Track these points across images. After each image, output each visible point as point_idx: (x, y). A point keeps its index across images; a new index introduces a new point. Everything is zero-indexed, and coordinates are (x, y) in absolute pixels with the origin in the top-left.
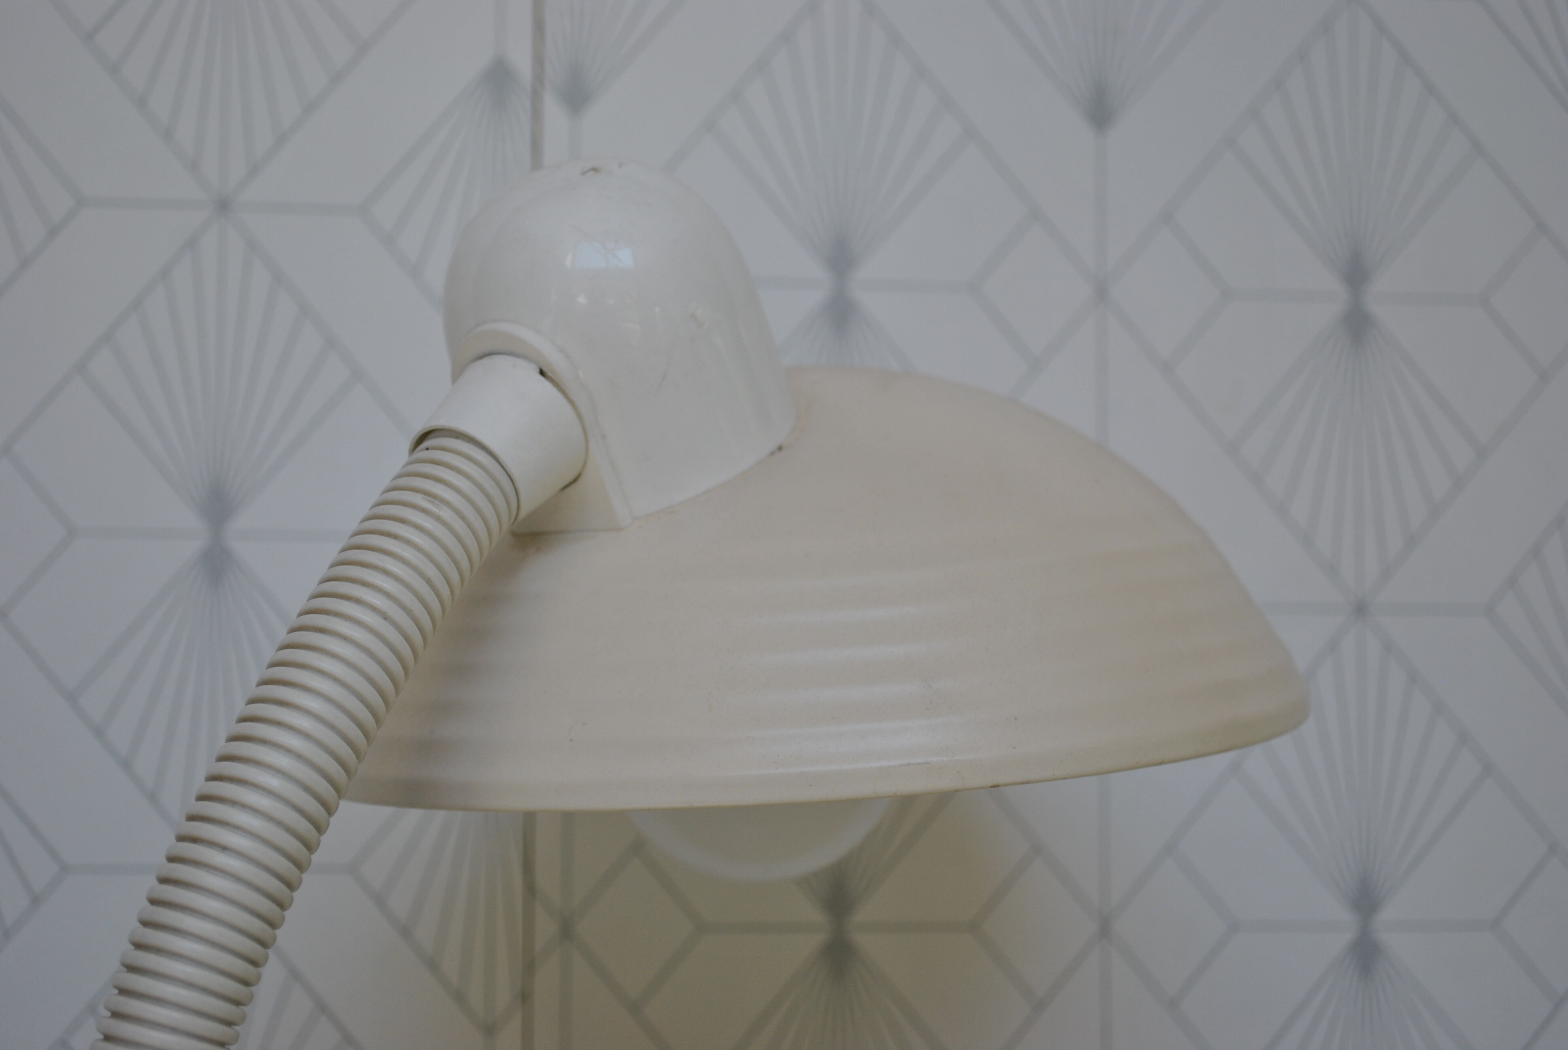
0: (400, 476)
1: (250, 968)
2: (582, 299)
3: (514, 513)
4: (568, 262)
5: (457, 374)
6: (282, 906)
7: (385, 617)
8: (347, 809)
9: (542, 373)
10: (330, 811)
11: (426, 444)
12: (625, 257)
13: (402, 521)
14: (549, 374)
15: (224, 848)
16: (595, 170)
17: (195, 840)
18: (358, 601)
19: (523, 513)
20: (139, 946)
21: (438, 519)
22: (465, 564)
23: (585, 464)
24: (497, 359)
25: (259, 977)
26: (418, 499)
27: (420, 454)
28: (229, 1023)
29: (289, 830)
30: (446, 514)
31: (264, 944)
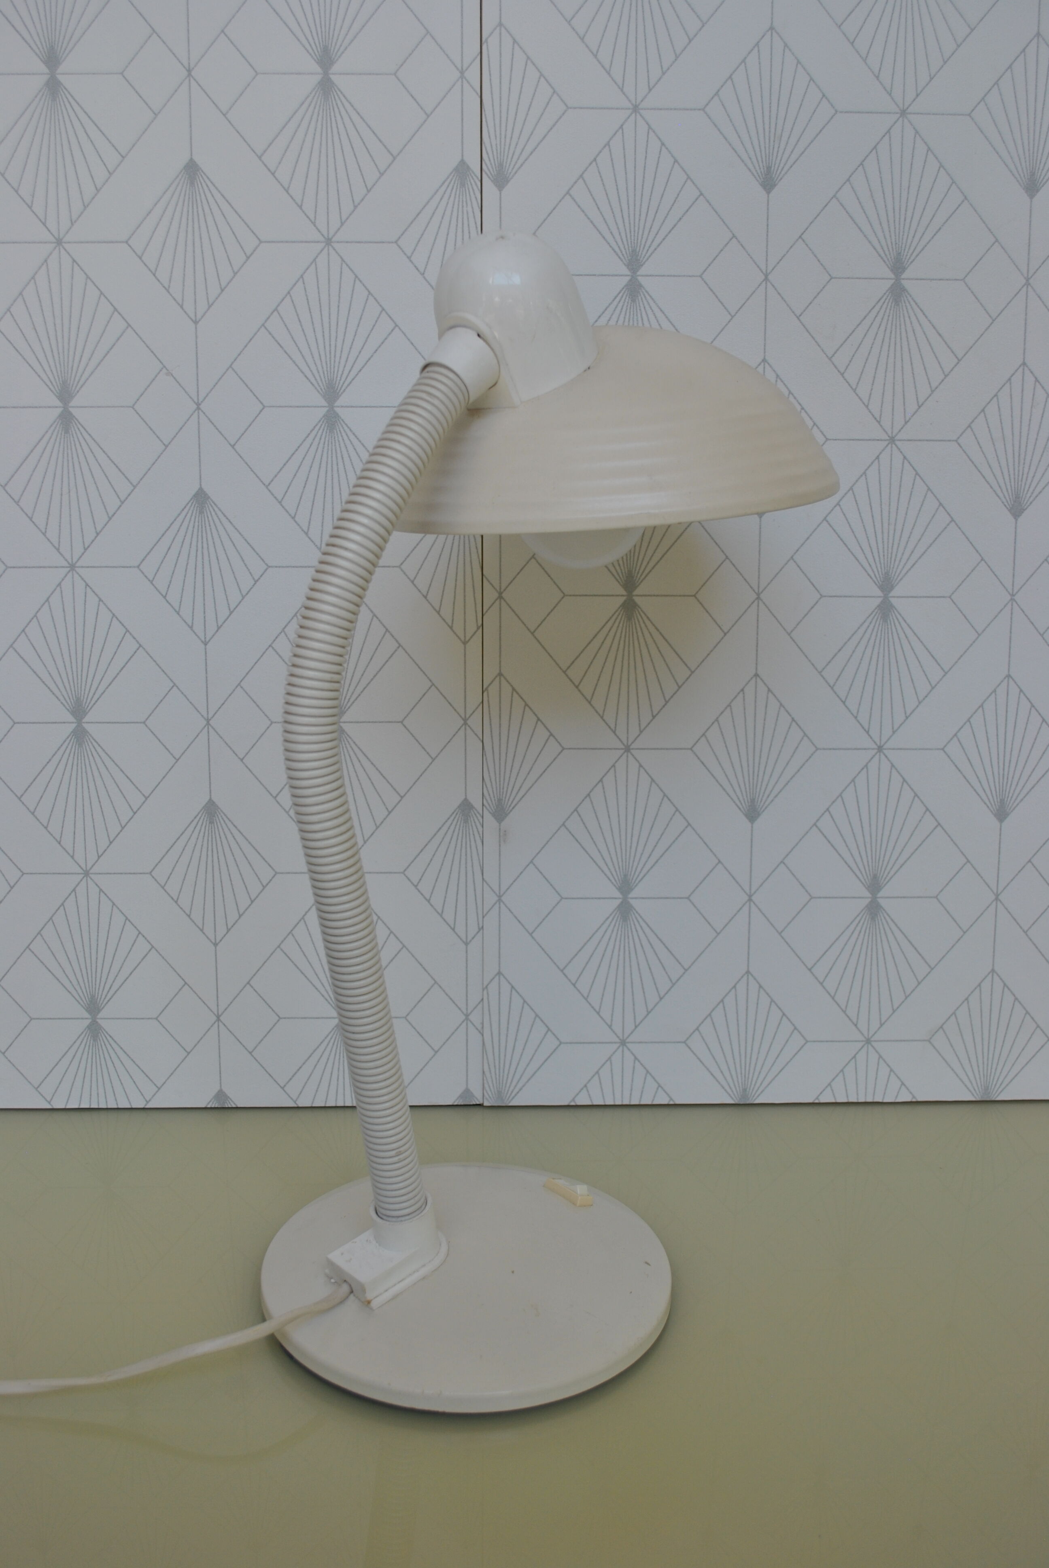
0: (416, 385)
1: (359, 599)
2: (497, 299)
3: (467, 398)
4: (491, 282)
5: (441, 335)
6: (367, 581)
7: (411, 449)
8: (396, 535)
9: (479, 335)
10: (389, 533)
11: (428, 369)
12: (517, 280)
13: (417, 406)
14: (482, 336)
15: (346, 549)
16: (502, 237)
17: (333, 545)
18: (399, 442)
19: (472, 400)
20: (309, 599)
21: (433, 404)
22: (445, 425)
23: (499, 377)
24: (459, 330)
25: (359, 611)
26: (424, 396)
27: (425, 374)
28: (348, 630)
29: (373, 541)
30: (436, 402)
31: (364, 589)
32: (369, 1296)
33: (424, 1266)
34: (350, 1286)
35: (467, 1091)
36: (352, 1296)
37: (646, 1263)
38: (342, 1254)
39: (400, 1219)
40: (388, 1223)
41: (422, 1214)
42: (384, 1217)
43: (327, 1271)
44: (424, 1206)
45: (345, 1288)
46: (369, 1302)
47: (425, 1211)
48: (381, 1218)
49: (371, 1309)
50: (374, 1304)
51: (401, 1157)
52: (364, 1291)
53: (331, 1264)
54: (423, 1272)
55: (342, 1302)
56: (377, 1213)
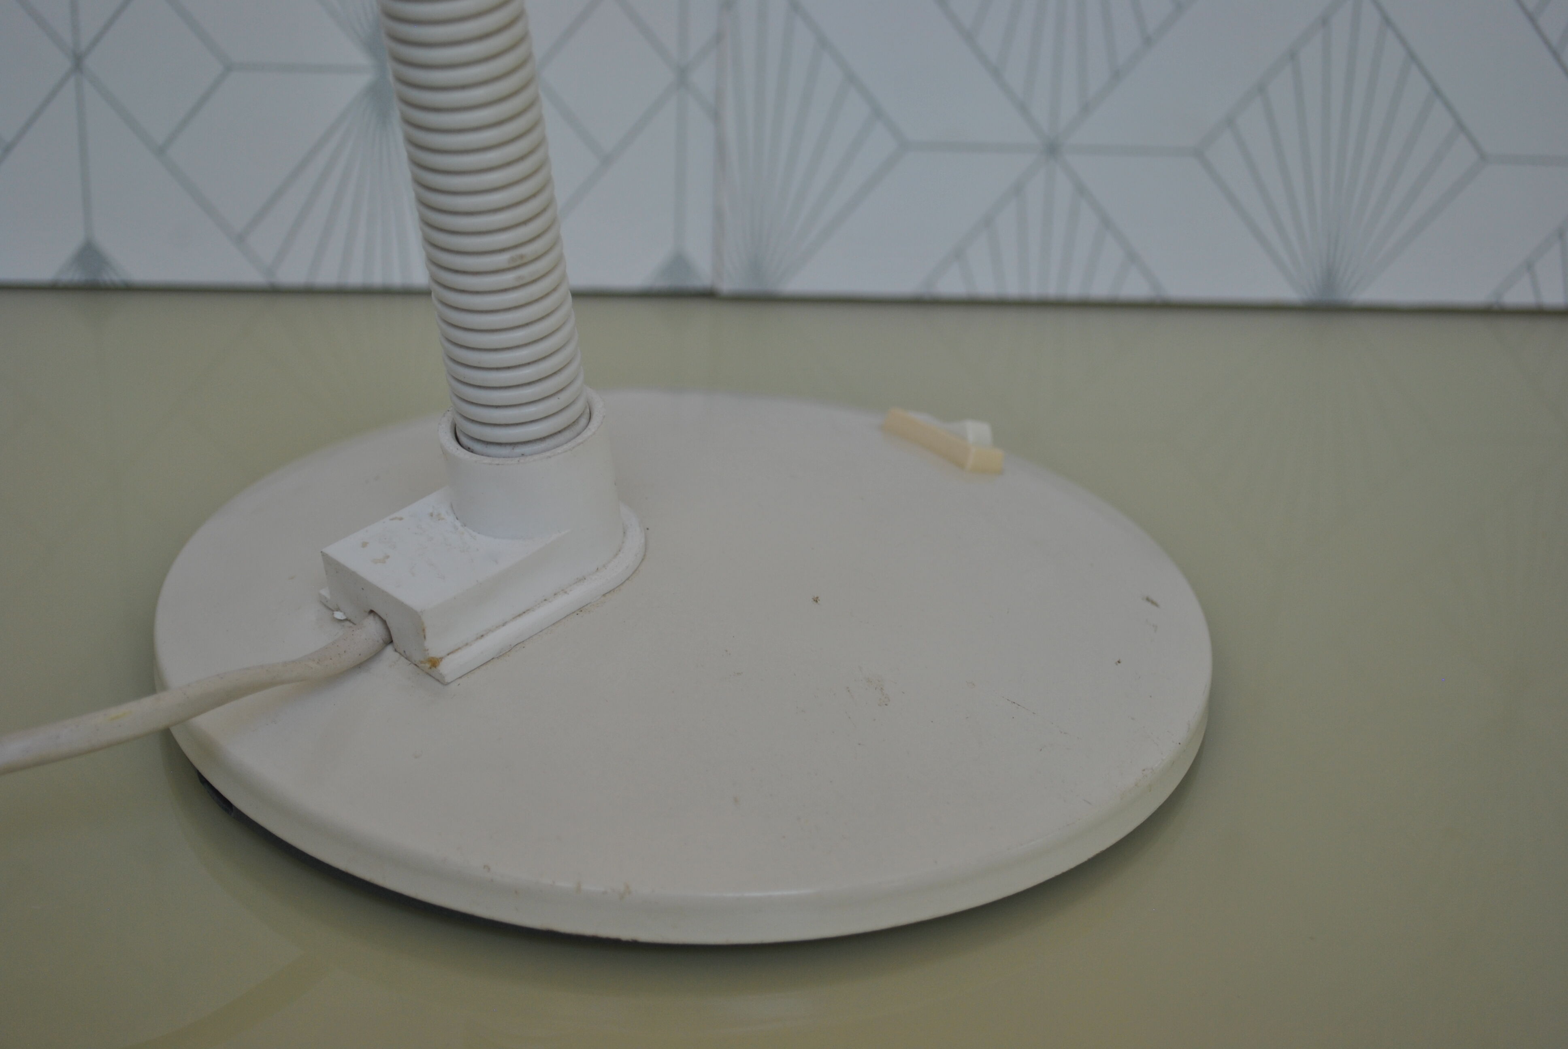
32: (435, 646)
33: (581, 580)
34: (384, 622)
35: (679, 261)
36: (389, 650)
37: (1148, 599)
38: (364, 545)
39: (519, 450)
40: (487, 460)
41: (579, 439)
42: (477, 447)
43: (325, 592)
44: (583, 421)
45: (372, 629)
46: (434, 663)
47: (587, 433)
48: (469, 449)
49: (441, 681)
50: (447, 668)
51: (526, 272)
52: (421, 632)
53: (334, 569)
54: (578, 594)
55: (362, 665)
56: (457, 439)
